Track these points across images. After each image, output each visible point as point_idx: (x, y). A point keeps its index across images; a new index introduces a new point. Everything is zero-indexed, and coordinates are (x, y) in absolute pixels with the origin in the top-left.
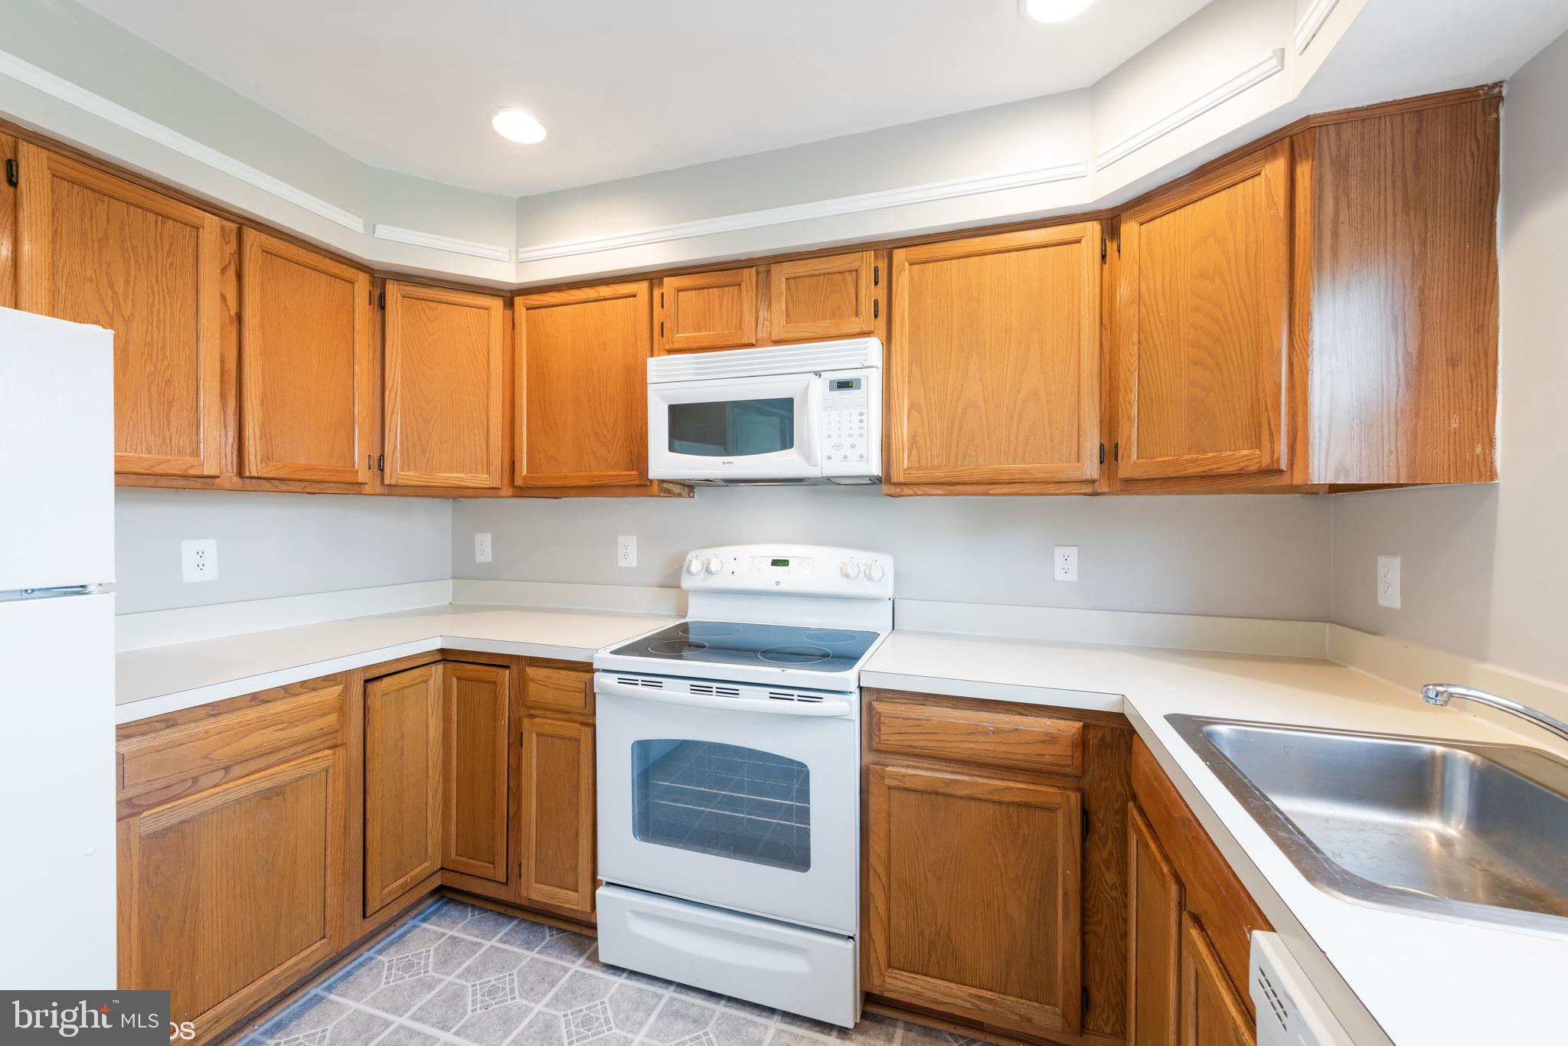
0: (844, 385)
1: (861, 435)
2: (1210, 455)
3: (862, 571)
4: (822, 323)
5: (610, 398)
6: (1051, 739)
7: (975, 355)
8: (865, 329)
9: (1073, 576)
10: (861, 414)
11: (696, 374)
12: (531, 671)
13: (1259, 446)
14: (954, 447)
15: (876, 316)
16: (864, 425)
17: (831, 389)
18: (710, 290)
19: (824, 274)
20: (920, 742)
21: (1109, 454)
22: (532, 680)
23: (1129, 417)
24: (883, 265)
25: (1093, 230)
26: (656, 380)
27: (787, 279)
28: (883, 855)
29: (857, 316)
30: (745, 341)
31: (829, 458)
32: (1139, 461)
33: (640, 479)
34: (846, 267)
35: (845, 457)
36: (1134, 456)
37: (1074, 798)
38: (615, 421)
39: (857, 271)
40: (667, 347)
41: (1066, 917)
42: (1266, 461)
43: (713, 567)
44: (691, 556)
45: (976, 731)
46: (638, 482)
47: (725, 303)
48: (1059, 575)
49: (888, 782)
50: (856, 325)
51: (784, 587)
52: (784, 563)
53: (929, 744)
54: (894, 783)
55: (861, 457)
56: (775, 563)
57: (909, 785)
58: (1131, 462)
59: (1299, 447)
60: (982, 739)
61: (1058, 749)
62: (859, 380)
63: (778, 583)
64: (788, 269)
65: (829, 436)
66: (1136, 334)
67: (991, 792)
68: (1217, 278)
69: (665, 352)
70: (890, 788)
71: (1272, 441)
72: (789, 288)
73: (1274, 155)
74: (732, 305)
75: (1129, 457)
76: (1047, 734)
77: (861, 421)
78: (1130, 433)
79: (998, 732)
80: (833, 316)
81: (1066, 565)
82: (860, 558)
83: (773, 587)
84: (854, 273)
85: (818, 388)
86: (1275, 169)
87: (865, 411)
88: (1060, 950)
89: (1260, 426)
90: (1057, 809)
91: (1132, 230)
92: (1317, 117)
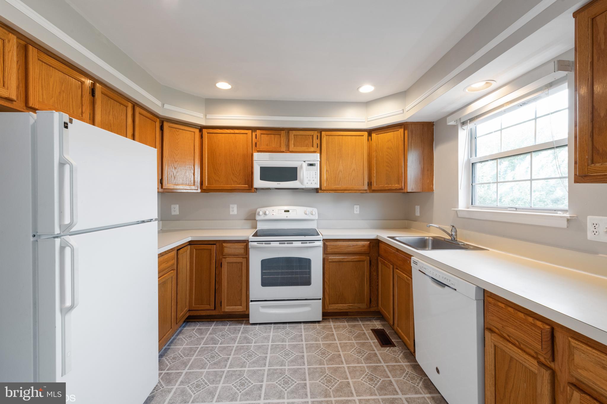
0: (311, 165)
1: (315, 178)
2: (390, 185)
3: (310, 212)
4: (303, 148)
5: (238, 163)
6: (364, 246)
7: (341, 159)
8: (315, 151)
9: (358, 212)
10: (316, 172)
11: (269, 159)
12: (224, 244)
13: (399, 184)
14: (336, 181)
15: (317, 147)
16: (316, 175)
17: (308, 166)
18: (271, 135)
19: (304, 135)
20: (336, 250)
21: (370, 184)
22: (225, 247)
23: (374, 176)
24: (319, 135)
25: (366, 134)
26: (256, 159)
27: (294, 135)
28: (328, 278)
29: (313, 147)
30: (282, 150)
31: (307, 183)
32: (376, 186)
33: (249, 188)
34: (310, 134)
35: (311, 183)
36: (375, 185)
37: (368, 258)
38: (240, 170)
39: (313, 135)
40: (258, 150)
41: (367, 284)
42: (400, 187)
43: (267, 213)
44: (258, 210)
45: (349, 246)
46: (248, 188)
47: (276, 140)
48: (355, 212)
49: (329, 261)
50: (312, 149)
51: (289, 218)
52: (288, 211)
53: (338, 251)
54: (331, 261)
55: (316, 183)
56: (285, 211)
57: (334, 261)
58: (375, 186)
59: (406, 184)
60: (350, 248)
61: (365, 248)
62: (315, 164)
63: (287, 217)
64: (295, 132)
65: (307, 178)
66: (375, 158)
67: (352, 259)
68: (391, 149)
69: (257, 152)
70: (330, 262)
71: (401, 183)
72: (294, 138)
73: (401, 128)
74: (278, 140)
75: (374, 185)
76: (363, 245)
77: (316, 174)
78: (374, 180)
79: (353, 246)
80: (306, 146)
81: (357, 209)
82: (309, 209)
83: (285, 218)
84: (312, 136)
85: (305, 165)
86: (402, 130)
87: (317, 172)
88: (366, 291)
89: (399, 180)
90: (365, 261)
91: (374, 135)
92: (408, 122)
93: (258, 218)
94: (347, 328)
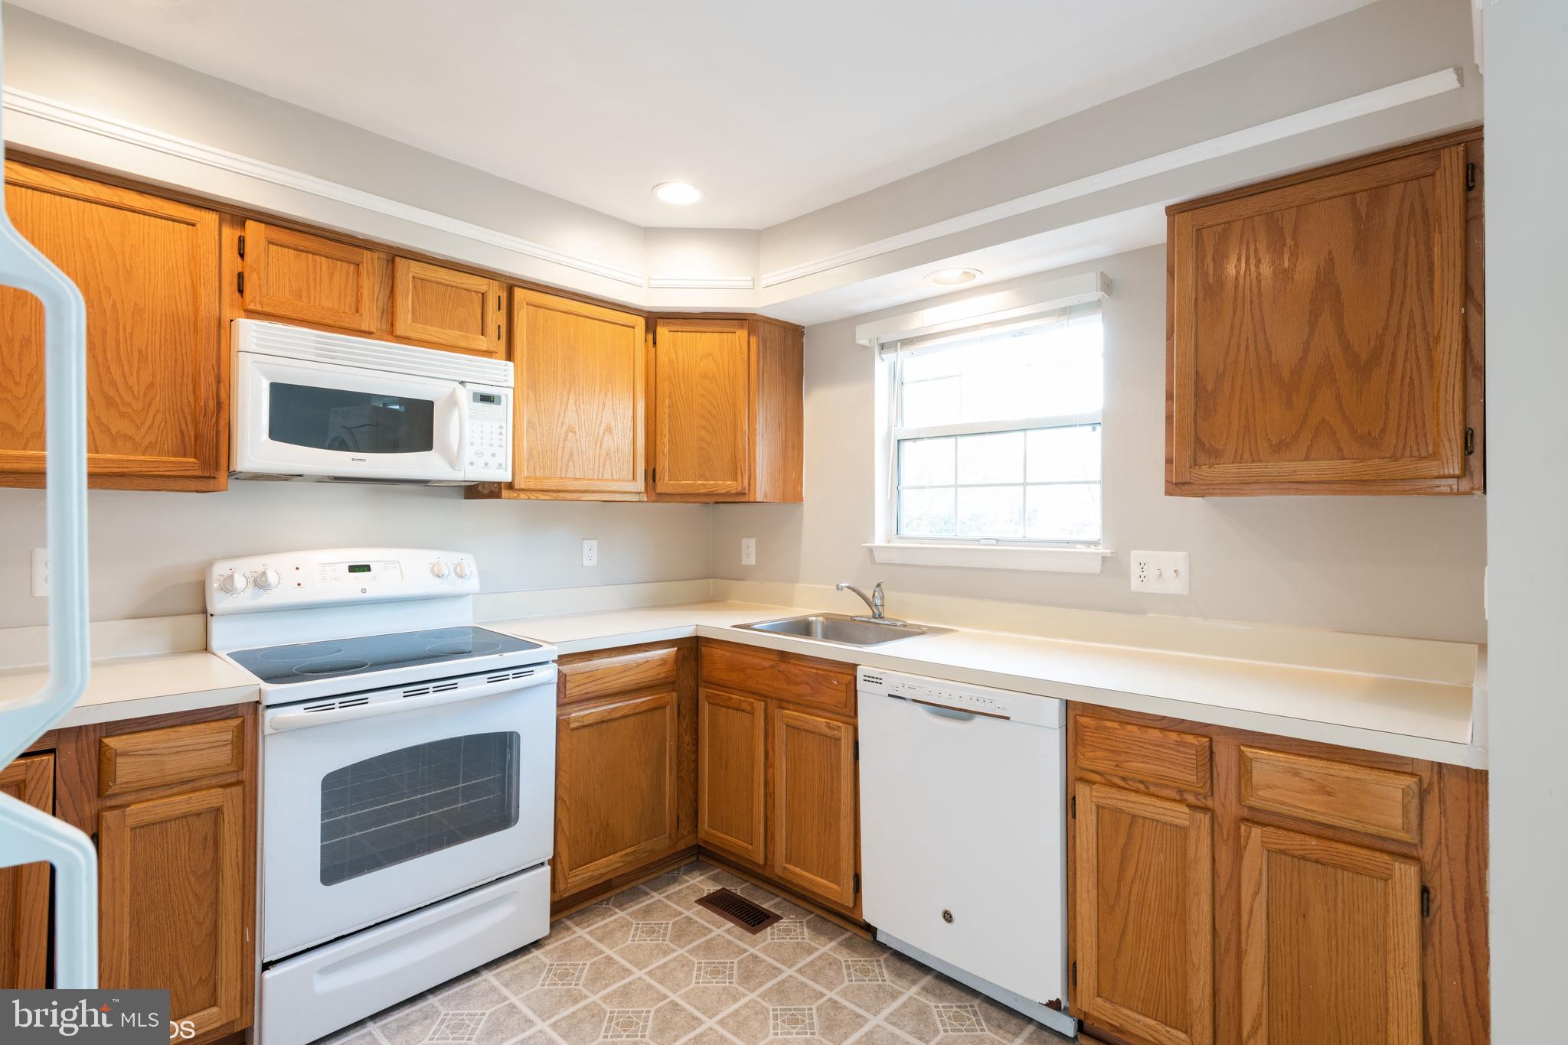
0: (486, 399)
1: (500, 446)
2: (712, 482)
3: (452, 571)
4: (447, 331)
5: (140, 352)
6: (664, 661)
7: (573, 392)
8: (491, 349)
9: (594, 563)
10: (501, 427)
11: (317, 355)
12: (112, 742)
13: (736, 480)
14: (559, 460)
15: (499, 339)
16: (504, 437)
17: (475, 400)
18: (318, 258)
19: (452, 286)
20: (592, 688)
21: (651, 476)
23: (664, 454)
24: (504, 296)
25: (640, 322)
26: (254, 348)
27: (413, 278)
28: (568, 786)
29: (483, 335)
30: (365, 327)
31: (472, 464)
32: (671, 482)
33: (203, 470)
34: (474, 288)
35: (486, 464)
36: (667, 479)
37: (675, 694)
38: (151, 386)
39: (483, 294)
40: (252, 307)
41: (670, 773)
42: (739, 489)
43: (272, 578)
45: (626, 668)
46: (199, 473)
47: (336, 278)
48: (586, 563)
49: (572, 725)
50: (482, 343)
51: (371, 594)
52: (366, 568)
53: (597, 687)
54: (577, 724)
55: (500, 465)
56: (353, 569)
57: (586, 723)
58: (665, 484)
59: (752, 481)
60: (628, 673)
61: (667, 668)
62: (499, 397)
63: (364, 591)
64: (416, 268)
65: (472, 444)
66: (667, 400)
67: (635, 708)
68: (714, 381)
69: (243, 313)
70: (573, 729)
71: (742, 478)
72: (415, 287)
73: (742, 327)
74: (347, 283)
75: (664, 479)
76: (663, 659)
77: (501, 434)
78: (664, 463)
79: (638, 665)
80: (460, 328)
81: (590, 554)
82: (447, 559)
83: (359, 596)
84: (481, 295)
85: (464, 395)
86: (742, 334)
87: (504, 425)
88: (668, 795)
89: (736, 469)
90: (666, 706)
91: (662, 331)
92: (759, 315)
93: (218, 602)
94: (634, 926)
